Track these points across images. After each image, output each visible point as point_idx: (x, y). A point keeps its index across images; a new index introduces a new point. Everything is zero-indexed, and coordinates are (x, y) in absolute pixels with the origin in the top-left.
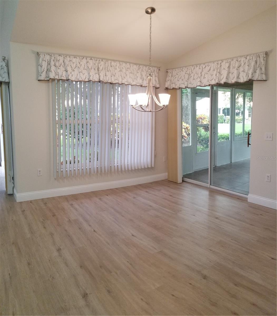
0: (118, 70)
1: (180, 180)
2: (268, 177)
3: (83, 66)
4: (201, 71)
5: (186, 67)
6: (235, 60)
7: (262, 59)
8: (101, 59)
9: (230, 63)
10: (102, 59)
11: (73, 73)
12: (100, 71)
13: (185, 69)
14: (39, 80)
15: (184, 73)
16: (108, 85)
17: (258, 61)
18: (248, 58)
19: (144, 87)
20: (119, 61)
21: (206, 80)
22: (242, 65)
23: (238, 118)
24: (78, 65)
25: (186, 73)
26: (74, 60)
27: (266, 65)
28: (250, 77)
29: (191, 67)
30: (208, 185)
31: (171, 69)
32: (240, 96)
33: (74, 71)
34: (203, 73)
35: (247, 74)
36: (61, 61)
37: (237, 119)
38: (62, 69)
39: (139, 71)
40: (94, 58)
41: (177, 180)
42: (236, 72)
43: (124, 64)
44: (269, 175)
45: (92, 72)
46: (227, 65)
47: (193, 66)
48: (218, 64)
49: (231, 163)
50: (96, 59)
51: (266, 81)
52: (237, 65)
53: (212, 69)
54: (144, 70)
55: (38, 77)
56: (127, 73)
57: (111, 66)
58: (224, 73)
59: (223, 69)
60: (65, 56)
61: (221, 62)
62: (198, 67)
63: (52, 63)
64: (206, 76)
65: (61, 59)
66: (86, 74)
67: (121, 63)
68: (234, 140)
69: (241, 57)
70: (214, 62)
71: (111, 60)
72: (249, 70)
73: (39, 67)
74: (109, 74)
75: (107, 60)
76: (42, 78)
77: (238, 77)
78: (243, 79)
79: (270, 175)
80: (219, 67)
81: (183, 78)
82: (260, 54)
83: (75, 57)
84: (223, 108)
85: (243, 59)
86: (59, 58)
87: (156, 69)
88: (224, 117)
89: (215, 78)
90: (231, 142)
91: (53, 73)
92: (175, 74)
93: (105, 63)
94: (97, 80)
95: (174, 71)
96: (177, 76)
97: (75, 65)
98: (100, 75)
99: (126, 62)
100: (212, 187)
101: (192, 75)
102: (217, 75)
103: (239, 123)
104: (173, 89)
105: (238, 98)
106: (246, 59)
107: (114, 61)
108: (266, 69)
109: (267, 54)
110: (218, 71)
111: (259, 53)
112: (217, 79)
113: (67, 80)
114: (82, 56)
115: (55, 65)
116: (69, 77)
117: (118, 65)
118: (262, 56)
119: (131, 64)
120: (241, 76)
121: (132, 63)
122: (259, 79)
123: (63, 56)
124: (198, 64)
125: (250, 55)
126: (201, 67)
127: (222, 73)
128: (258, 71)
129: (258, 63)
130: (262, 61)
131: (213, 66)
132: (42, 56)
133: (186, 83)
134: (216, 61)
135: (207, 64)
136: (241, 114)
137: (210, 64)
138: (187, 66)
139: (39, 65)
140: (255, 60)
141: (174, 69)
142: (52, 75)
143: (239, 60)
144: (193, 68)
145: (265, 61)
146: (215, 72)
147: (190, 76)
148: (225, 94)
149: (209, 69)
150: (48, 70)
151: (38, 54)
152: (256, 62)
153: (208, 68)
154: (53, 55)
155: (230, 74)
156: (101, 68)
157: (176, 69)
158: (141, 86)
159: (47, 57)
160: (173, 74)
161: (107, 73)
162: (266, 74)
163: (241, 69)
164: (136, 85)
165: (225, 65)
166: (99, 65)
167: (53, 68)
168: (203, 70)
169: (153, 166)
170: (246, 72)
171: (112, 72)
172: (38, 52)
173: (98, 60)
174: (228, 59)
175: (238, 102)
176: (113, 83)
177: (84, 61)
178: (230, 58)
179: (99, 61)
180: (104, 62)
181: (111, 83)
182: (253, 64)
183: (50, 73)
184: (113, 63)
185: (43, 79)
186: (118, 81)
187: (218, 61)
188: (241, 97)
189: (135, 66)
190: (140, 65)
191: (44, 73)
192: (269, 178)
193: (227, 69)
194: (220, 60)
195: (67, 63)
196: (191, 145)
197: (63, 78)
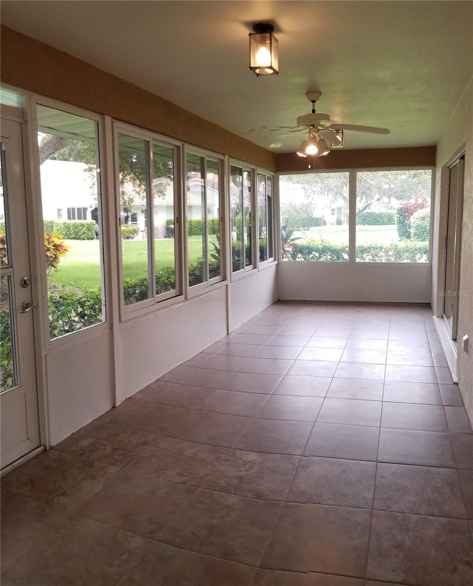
23: (125, 228)
32: (128, 177)
37: (124, 230)
49: (114, 407)
68: (120, 321)
84: (91, 207)
88: (95, 227)
90: (111, 328)
103: (128, 238)
105: (122, 182)
136: (130, 219)
148: (91, 173)
175: (123, 193)
188: (130, 181)
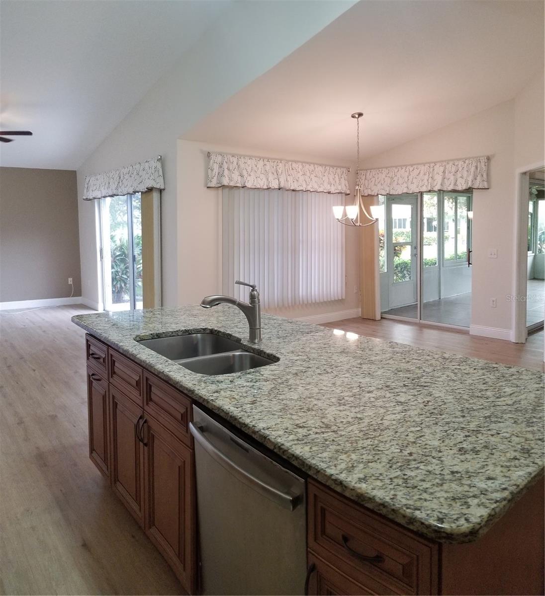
0: (301, 173)
1: (378, 317)
2: (493, 301)
3: (260, 169)
4: (407, 174)
5: (387, 168)
6: (451, 163)
7: (483, 164)
8: (279, 159)
9: (445, 167)
10: (281, 160)
11: (249, 178)
12: (279, 176)
13: (385, 171)
14: (208, 187)
15: (383, 176)
16: (290, 192)
17: (479, 167)
18: (467, 162)
19: (332, 194)
20: (302, 162)
21: (415, 185)
22: (460, 169)
24: (255, 168)
25: (386, 176)
26: (249, 162)
27: (488, 170)
28: (470, 185)
29: (394, 168)
30: (417, 320)
31: (365, 170)
33: (250, 175)
34: (410, 178)
35: (467, 182)
36: (235, 163)
38: (237, 173)
39: (325, 174)
40: (272, 159)
41: (375, 316)
42: (452, 178)
43: (307, 166)
44: (494, 299)
45: (271, 177)
46: (442, 169)
47: (396, 167)
48: (430, 167)
50: (274, 160)
51: (488, 189)
52: (454, 169)
53: (422, 172)
54: (331, 173)
55: (206, 184)
56: (312, 176)
57: (292, 169)
58: (439, 179)
59: (435, 173)
60: (239, 157)
61: (433, 164)
62: (404, 170)
63: (225, 166)
64: (415, 181)
65: (235, 160)
66: (264, 180)
67: (304, 164)
69: (458, 160)
70: (424, 164)
71: (292, 161)
72: (468, 176)
73: (209, 171)
74: (290, 179)
75: (288, 161)
76: (213, 184)
77: (455, 184)
78: (461, 186)
79: (496, 299)
80: (431, 170)
81: (383, 182)
82: (481, 159)
83: (250, 157)
85: (461, 163)
86: (232, 159)
87: (344, 170)
89: (426, 184)
91: (227, 178)
92: (371, 177)
93: (285, 166)
94: (277, 187)
95: (368, 174)
96: (373, 180)
97: (250, 168)
98: (280, 180)
99: (309, 163)
100: (422, 322)
101: (395, 179)
102: (430, 181)
104: (369, 195)
106: (465, 162)
107: (296, 162)
108: (488, 175)
109: (489, 159)
110: (431, 175)
111: (480, 157)
112: (429, 186)
113: (243, 187)
114: (258, 157)
115: (228, 169)
116: (246, 183)
117: (301, 167)
118: (483, 160)
119: (315, 165)
120: (458, 183)
121: (317, 164)
122: (480, 187)
123: (236, 156)
124: (404, 166)
125: (469, 158)
126: (407, 169)
127: (435, 179)
128: (479, 178)
129: (479, 169)
130: (484, 167)
131: (423, 169)
132: (213, 157)
133: (387, 189)
134: (426, 163)
135: (415, 166)
137: (419, 166)
138: (389, 167)
139: (208, 168)
140: (475, 165)
141: (369, 170)
142: (226, 182)
143: (456, 164)
144: (396, 170)
145: (487, 167)
146: (426, 177)
147: (393, 180)
149: (419, 172)
150: (221, 175)
151: (209, 155)
152: (477, 168)
153: (416, 172)
154: (225, 156)
155: (446, 180)
156: (280, 171)
157: (372, 171)
158: (329, 193)
159: (219, 159)
160: (367, 176)
161: (289, 178)
162: (488, 181)
163: (459, 175)
164: (323, 192)
165: (439, 169)
166: (278, 167)
167: (226, 172)
168: (411, 173)
169: (344, 298)
170: (465, 178)
171: (293, 176)
172: (209, 152)
173: (276, 161)
174: (443, 161)
176: (297, 189)
177: (261, 163)
178: (445, 161)
179: (278, 162)
180: (283, 165)
181: (293, 190)
182: (473, 169)
183: (223, 178)
184: (294, 165)
185: (214, 186)
186: (301, 187)
187: (429, 163)
189: (320, 168)
190: (326, 166)
191: (215, 178)
192: (495, 303)
193: (441, 174)
194: (433, 163)
195: (242, 166)
196: (386, 271)
197: (238, 185)
